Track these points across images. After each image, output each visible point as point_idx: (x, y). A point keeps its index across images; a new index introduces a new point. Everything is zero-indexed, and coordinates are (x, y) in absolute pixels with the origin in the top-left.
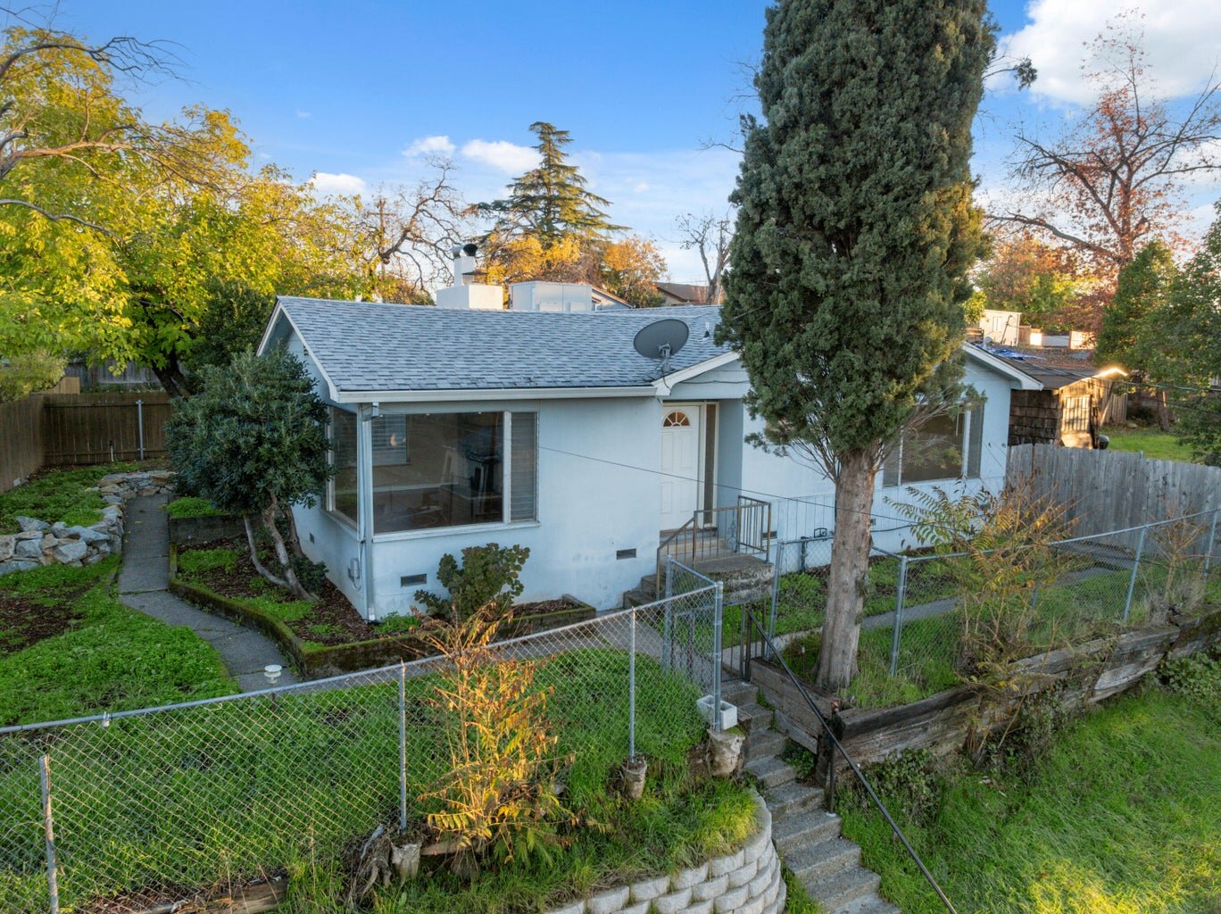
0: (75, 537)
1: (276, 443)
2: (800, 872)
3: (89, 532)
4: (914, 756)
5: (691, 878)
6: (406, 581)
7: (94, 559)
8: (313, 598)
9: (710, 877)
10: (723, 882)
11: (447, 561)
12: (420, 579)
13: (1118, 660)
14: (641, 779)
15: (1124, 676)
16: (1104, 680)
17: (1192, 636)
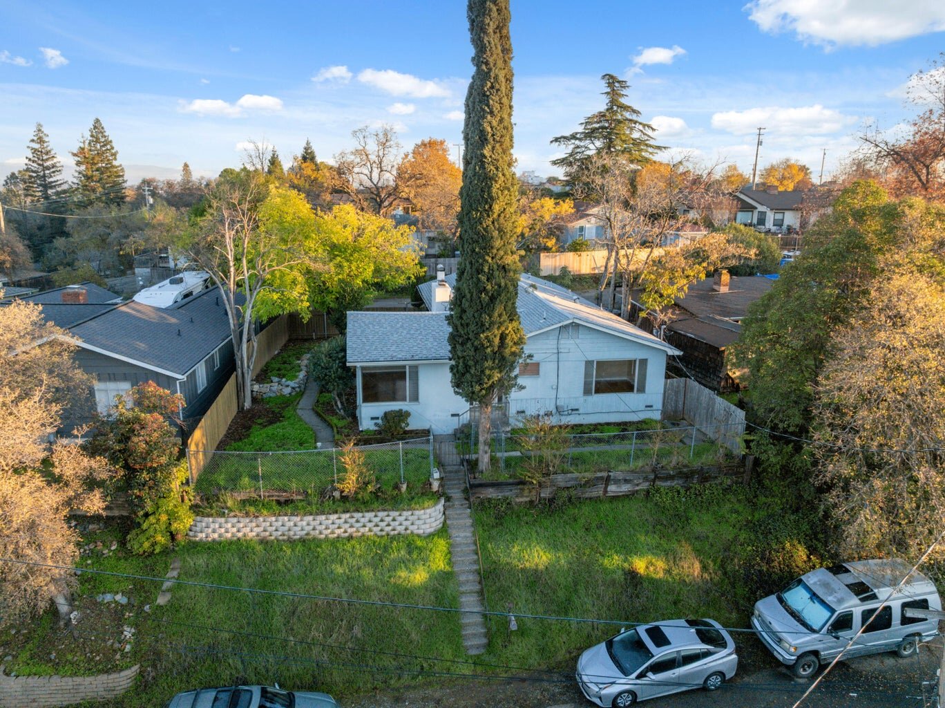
0: (287, 386)
2: (448, 522)
3: (292, 384)
4: (506, 499)
5: (405, 514)
6: (372, 419)
7: (293, 394)
8: (350, 419)
9: (412, 514)
10: (416, 517)
11: (386, 414)
12: (377, 418)
13: (617, 482)
14: (404, 487)
15: (625, 488)
16: (612, 488)
17: (670, 478)
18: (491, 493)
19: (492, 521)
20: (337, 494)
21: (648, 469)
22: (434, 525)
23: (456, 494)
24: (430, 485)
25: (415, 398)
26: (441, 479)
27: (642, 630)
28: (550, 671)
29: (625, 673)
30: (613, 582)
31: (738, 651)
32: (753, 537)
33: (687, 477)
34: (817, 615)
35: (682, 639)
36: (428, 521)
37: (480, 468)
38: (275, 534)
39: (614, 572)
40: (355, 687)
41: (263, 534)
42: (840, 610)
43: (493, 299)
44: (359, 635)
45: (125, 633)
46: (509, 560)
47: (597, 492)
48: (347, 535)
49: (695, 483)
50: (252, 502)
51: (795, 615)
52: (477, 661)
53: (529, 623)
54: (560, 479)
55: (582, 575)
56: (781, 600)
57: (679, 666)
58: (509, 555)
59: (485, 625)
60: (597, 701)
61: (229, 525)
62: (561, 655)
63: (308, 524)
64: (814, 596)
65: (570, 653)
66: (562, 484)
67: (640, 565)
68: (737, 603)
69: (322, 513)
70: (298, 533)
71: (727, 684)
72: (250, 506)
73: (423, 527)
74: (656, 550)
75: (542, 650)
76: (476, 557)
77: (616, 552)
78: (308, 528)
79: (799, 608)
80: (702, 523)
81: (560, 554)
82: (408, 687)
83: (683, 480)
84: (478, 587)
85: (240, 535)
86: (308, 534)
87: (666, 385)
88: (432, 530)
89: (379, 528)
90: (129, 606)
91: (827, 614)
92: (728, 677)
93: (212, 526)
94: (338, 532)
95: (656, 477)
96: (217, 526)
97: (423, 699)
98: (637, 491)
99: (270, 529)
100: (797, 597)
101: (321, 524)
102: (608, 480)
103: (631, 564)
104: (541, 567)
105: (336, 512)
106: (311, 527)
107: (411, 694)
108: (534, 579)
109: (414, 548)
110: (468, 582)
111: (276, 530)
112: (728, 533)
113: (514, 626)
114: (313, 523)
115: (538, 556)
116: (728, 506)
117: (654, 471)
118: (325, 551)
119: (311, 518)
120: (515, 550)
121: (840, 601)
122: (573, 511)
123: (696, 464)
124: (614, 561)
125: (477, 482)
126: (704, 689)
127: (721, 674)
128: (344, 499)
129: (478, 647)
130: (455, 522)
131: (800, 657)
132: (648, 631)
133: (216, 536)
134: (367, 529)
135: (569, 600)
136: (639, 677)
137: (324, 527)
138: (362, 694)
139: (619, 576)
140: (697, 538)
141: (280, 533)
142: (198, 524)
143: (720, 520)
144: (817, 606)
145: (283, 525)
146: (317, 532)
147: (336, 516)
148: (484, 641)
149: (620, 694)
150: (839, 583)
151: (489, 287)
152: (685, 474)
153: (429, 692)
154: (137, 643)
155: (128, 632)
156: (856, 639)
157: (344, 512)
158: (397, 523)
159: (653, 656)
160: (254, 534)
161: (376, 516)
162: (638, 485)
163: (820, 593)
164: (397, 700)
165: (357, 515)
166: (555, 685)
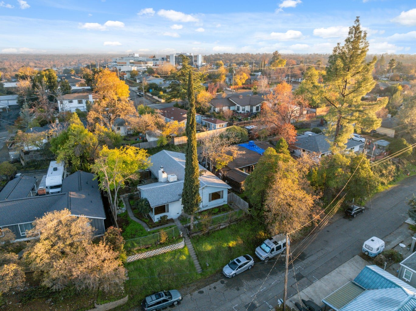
4: (198, 235)
5: (177, 244)
6: (157, 219)
8: (149, 219)
10: (179, 245)
11: (161, 217)
12: (159, 219)
13: (222, 225)
14: (174, 238)
15: (224, 226)
16: (221, 227)
17: (233, 222)
18: (195, 235)
19: (196, 241)
20: (159, 243)
21: (228, 221)
23: (186, 236)
24: (180, 236)
26: (183, 234)
27: (235, 260)
28: (217, 273)
29: (234, 270)
30: (226, 250)
31: (254, 260)
32: (253, 233)
34: (268, 249)
35: (243, 260)
36: (182, 245)
37: (191, 229)
39: (225, 248)
41: (144, 257)
42: (272, 248)
46: (202, 250)
47: (218, 228)
48: (164, 252)
50: (140, 250)
51: (263, 250)
52: (201, 274)
53: (210, 264)
54: (210, 228)
55: (219, 250)
56: (261, 247)
57: (243, 266)
59: (200, 266)
60: (229, 277)
61: (135, 257)
64: (267, 246)
67: (231, 245)
68: (251, 249)
69: (157, 249)
70: (152, 255)
71: (252, 267)
72: (139, 251)
74: (233, 240)
75: (214, 269)
76: (195, 251)
77: (225, 243)
79: (264, 248)
80: (242, 232)
81: (213, 246)
82: (189, 284)
83: (236, 222)
84: (197, 258)
85: (138, 258)
87: (228, 195)
88: (183, 247)
89: (171, 249)
91: (269, 249)
94: (161, 252)
95: (231, 222)
96: (132, 258)
99: (145, 255)
100: (263, 246)
103: (229, 245)
104: (210, 250)
105: (160, 248)
106: (155, 253)
107: (190, 285)
108: (209, 253)
109: (181, 252)
110: (194, 257)
112: (247, 232)
113: (208, 265)
115: (208, 247)
116: (246, 226)
117: (230, 221)
118: (161, 258)
119: (155, 251)
120: (204, 247)
121: (272, 246)
122: (213, 235)
123: (239, 218)
124: (225, 245)
125: (192, 233)
126: (248, 269)
127: (251, 265)
128: (161, 244)
130: (187, 243)
131: (265, 258)
132: (236, 260)
133: (132, 260)
134: (168, 250)
135: (217, 256)
136: (236, 270)
137: (158, 252)
139: (227, 249)
140: (241, 235)
141: (148, 256)
143: (246, 230)
144: (268, 247)
145: (148, 254)
148: (201, 270)
149: (233, 274)
150: (271, 242)
152: (236, 220)
156: (275, 253)
157: (163, 247)
158: (175, 247)
159: (238, 265)
160: (142, 258)
161: (170, 247)
162: (227, 225)
163: (268, 245)
164: (188, 287)
165: (165, 247)
166: (219, 275)
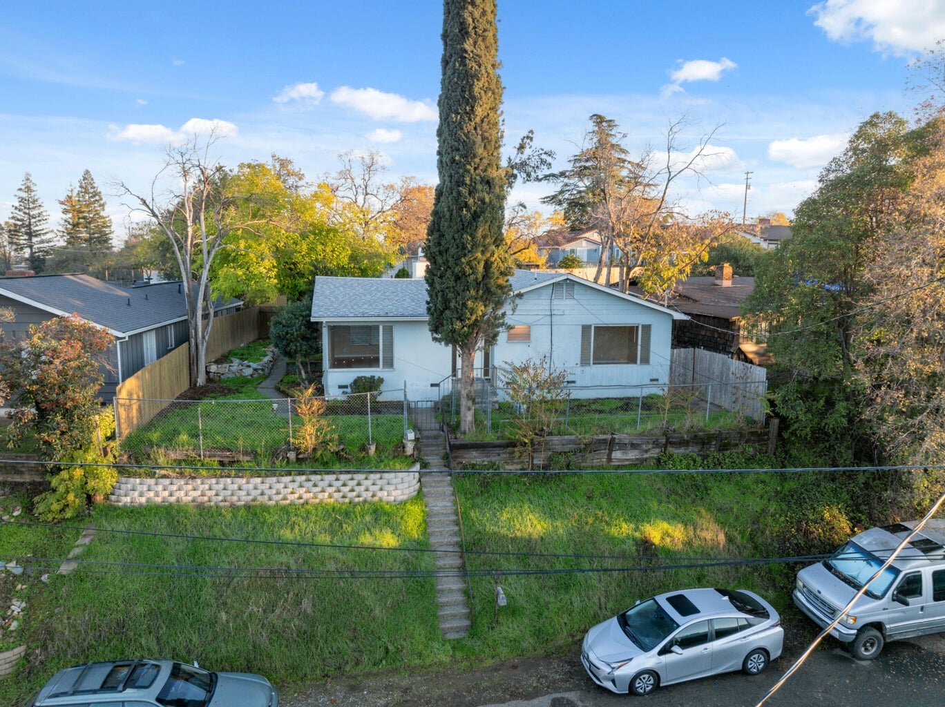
0: (249, 366)
1: (292, 335)
2: (424, 490)
3: (254, 365)
4: (492, 464)
6: (340, 387)
7: (255, 375)
9: (381, 478)
10: (385, 481)
11: (356, 382)
12: (346, 387)
13: (623, 446)
14: (373, 449)
15: (633, 455)
16: (617, 455)
17: (683, 443)
18: (474, 457)
19: (475, 488)
20: (292, 455)
21: (658, 432)
22: (407, 491)
23: (435, 461)
24: (404, 447)
25: (389, 363)
26: (417, 440)
27: (662, 600)
28: (548, 656)
29: (645, 648)
30: (623, 553)
32: (785, 508)
33: (703, 443)
34: (877, 578)
35: (713, 606)
36: (400, 486)
37: (463, 429)
38: (214, 499)
39: (623, 542)
40: (301, 674)
41: (199, 499)
42: (905, 570)
43: (476, 216)
44: (309, 611)
45: (13, 607)
46: (496, 529)
47: (600, 458)
48: (302, 501)
49: (713, 450)
50: (190, 462)
51: (849, 581)
52: (457, 645)
53: (522, 602)
54: (557, 442)
55: (586, 545)
56: (829, 568)
57: (711, 640)
58: (496, 524)
59: (466, 604)
60: (610, 684)
61: (160, 488)
62: (562, 639)
63: (255, 488)
65: (573, 636)
66: (559, 448)
67: (654, 535)
69: (273, 475)
70: (242, 498)
72: (188, 467)
73: (394, 493)
74: (672, 518)
75: (538, 633)
76: (456, 528)
77: (625, 520)
78: (254, 493)
79: (854, 574)
80: (724, 494)
81: (558, 523)
83: (699, 447)
84: (458, 562)
85: (173, 499)
86: (254, 500)
87: (672, 355)
88: (405, 497)
89: (341, 494)
90: (24, 577)
91: (889, 576)
92: (773, 657)
93: (139, 488)
94: (291, 497)
95: (669, 442)
96: (145, 488)
97: (386, 688)
98: (646, 460)
99: (209, 493)
101: (270, 488)
102: (611, 445)
103: (643, 533)
104: (535, 536)
105: (289, 474)
106: (259, 492)
107: (371, 682)
108: (527, 550)
109: (381, 515)
110: (446, 555)
111: (217, 495)
112: (755, 504)
113: (502, 601)
114: (262, 487)
117: (665, 434)
118: (273, 516)
119: (259, 480)
120: (505, 516)
121: (905, 561)
122: (572, 479)
123: (713, 428)
124: (624, 529)
125: (458, 442)
127: (763, 651)
128: (300, 461)
129: (458, 630)
130: (432, 490)
131: (861, 630)
133: (143, 500)
134: (326, 495)
135: (570, 575)
136: (662, 652)
137: (274, 491)
138: (308, 682)
139: (630, 548)
140: (719, 509)
141: (220, 498)
142: (123, 486)
143: (744, 490)
145: (224, 489)
146: (266, 497)
147: (288, 479)
148: (467, 623)
149: (638, 675)
150: (898, 541)
151: (471, 201)
152: (702, 440)
153: (395, 679)
154: (27, 620)
155: (17, 607)
156: (928, 609)
157: (301, 473)
158: (362, 488)
159: (678, 626)
160: (190, 498)
161: (337, 479)
162: (646, 451)
164: (353, 689)
165: (315, 478)
166: (556, 671)
